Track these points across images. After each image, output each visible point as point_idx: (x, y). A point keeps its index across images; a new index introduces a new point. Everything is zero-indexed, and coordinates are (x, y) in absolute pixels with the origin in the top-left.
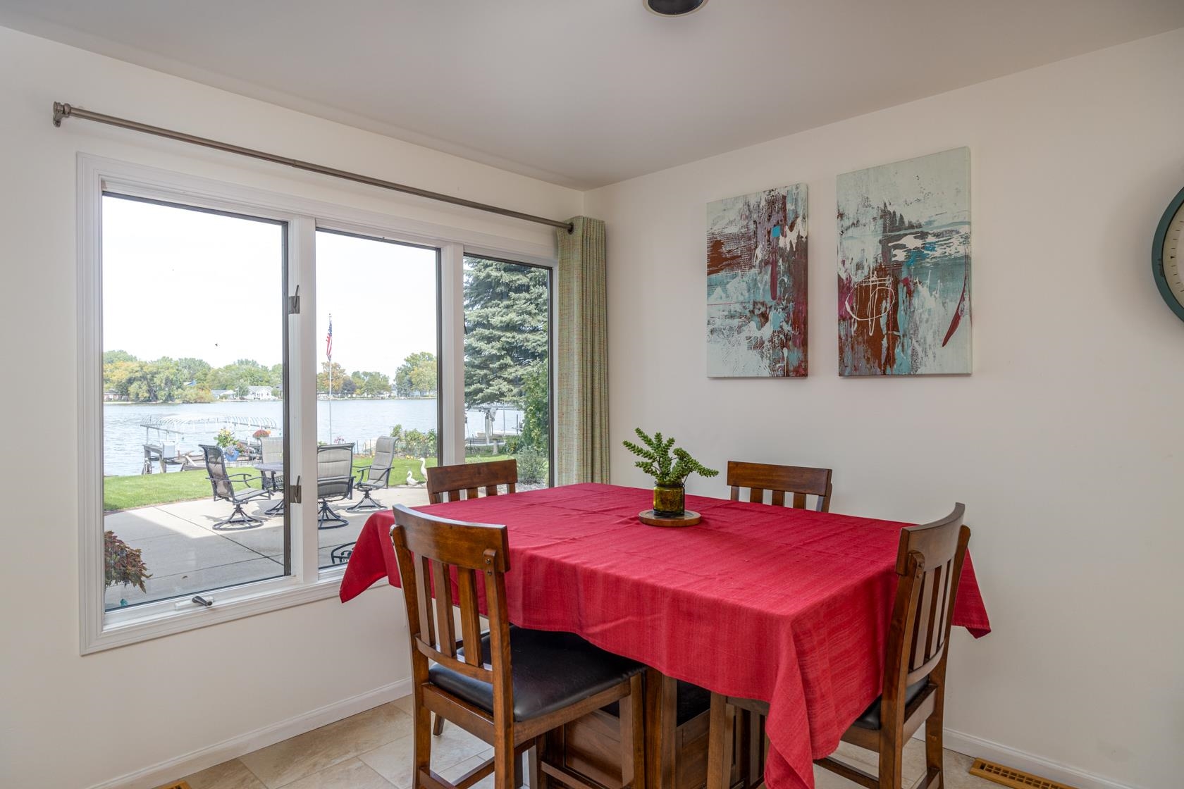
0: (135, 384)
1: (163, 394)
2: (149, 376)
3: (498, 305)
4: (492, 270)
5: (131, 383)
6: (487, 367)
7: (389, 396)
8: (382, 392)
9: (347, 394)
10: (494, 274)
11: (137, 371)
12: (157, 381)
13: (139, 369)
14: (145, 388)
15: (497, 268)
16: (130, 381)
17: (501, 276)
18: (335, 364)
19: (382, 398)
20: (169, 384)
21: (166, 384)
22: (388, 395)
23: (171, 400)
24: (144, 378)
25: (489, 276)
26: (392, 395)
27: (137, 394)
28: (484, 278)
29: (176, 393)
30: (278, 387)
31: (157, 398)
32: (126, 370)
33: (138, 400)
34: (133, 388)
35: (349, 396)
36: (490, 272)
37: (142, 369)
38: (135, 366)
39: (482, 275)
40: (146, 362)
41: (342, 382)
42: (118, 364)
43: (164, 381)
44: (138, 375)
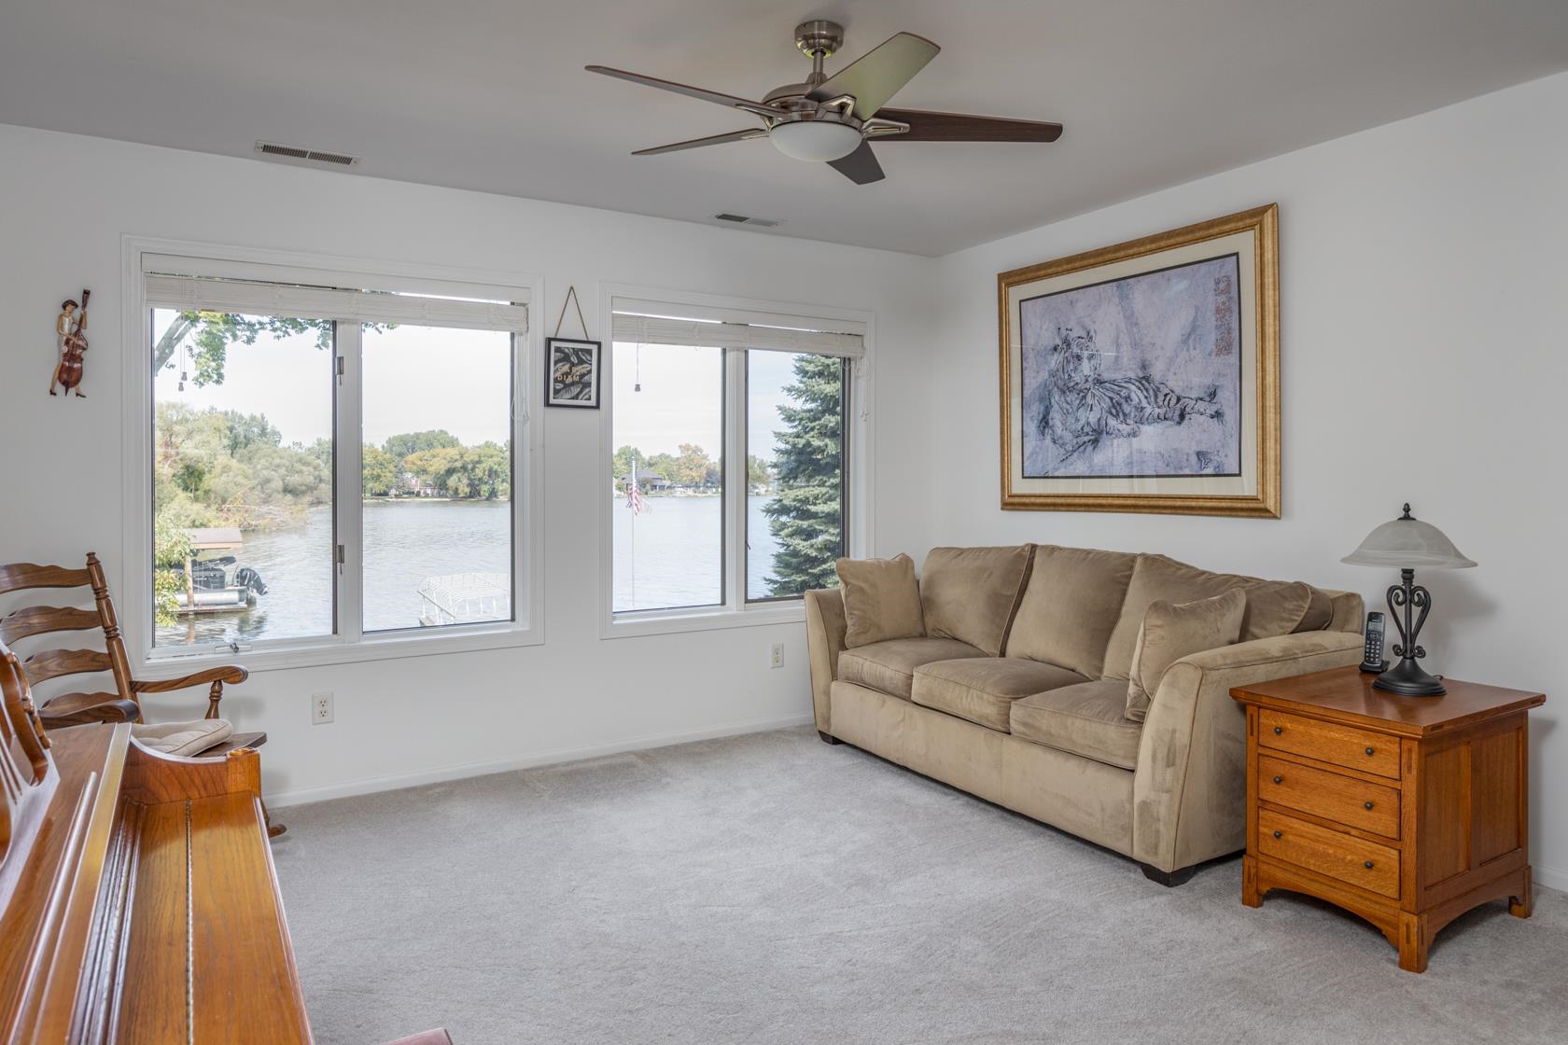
0: (455, 477)
1: (486, 489)
2: (470, 466)
3: (822, 484)
4: (813, 437)
5: (451, 475)
6: (804, 572)
7: (767, 491)
8: (757, 484)
9: (711, 487)
10: (816, 443)
11: (456, 461)
12: (479, 472)
13: (458, 457)
14: (465, 481)
15: (820, 433)
16: (450, 472)
17: (826, 445)
18: (696, 447)
19: (757, 494)
20: (493, 475)
21: (490, 476)
22: (765, 489)
23: (496, 496)
24: (464, 468)
25: (808, 444)
26: (770, 489)
27: (457, 489)
28: (804, 446)
29: (501, 488)
30: (623, 479)
31: (479, 495)
32: (445, 459)
33: (456, 497)
34: (452, 482)
35: (714, 490)
36: (811, 439)
37: (462, 457)
38: (453, 452)
39: (801, 442)
40: (467, 448)
41: (705, 472)
42: (439, 450)
43: (487, 473)
44: (458, 464)
